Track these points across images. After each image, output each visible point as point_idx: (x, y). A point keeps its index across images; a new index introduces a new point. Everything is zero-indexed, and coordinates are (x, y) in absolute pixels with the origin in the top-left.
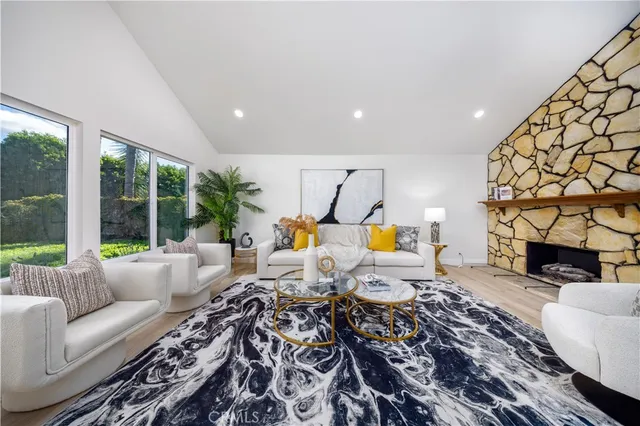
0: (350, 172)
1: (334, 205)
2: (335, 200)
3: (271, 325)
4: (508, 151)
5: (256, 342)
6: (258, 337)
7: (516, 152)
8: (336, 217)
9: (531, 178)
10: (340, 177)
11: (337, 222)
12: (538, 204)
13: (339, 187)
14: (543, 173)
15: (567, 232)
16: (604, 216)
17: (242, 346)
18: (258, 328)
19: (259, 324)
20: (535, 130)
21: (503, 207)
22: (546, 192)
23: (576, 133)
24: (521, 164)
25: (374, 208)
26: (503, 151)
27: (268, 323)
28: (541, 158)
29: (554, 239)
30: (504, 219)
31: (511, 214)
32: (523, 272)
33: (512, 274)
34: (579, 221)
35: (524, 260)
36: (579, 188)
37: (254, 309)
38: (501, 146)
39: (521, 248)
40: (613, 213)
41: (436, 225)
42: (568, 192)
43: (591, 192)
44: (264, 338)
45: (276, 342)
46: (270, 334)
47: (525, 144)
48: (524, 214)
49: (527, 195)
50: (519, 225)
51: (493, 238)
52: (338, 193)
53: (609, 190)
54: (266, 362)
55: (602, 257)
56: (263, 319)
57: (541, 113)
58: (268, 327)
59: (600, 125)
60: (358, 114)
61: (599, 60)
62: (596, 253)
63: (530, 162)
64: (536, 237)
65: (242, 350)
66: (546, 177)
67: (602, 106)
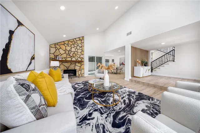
2: (8, 46)
3: (120, 103)
4: (58, 47)
5: (127, 101)
6: (126, 102)
7: (61, 48)
12: (66, 61)
13: (11, 33)
14: (68, 55)
15: (72, 67)
16: (77, 64)
17: (132, 102)
18: (125, 105)
19: (123, 106)
20: (66, 45)
22: (69, 59)
23: (73, 50)
24: (62, 51)
26: (56, 46)
27: (120, 104)
28: (67, 52)
29: (70, 69)
34: (74, 65)
36: (74, 59)
37: (120, 116)
38: (55, 44)
42: (72, 60)
43: (75, 60)
44: (124, 101)
45: (122, 98)
46: (122, 101)
47: (63, 47)
48: (63, 63)
49: (64, 59)
50: (62, 67)
52: (10, 39)
53: (77, 60)
54: (127, 97)
55: (77, 70)
56: (120, 107)
57: (67, 42)
58: (121, 103)
61: (76, 39)
62: (76, 70)
63: (64, 52)
64: (66, 69)
65: (132, 101)
67: (77, 47)
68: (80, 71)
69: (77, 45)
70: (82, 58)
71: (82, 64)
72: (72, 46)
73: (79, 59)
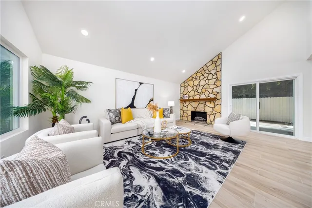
0: (141, 83)
1: (133, 99)
2: (134, 97)
4: (186, 84)
5: (153, 165)
6: (151, 163)
7: (188, 85)
8: (135, 105)
9: (192, 93)
10: (137, 86)
11: (135, 108)
12: (194, 100)
13: (136, 90)
15: (200, 108)
16: (208, 104)
17: (150, 170)
18: (145, 161)
20: (194, 79)
21: (185, 101)
22: (197, 97)
23: (203, 82)
24: (190, 89)
25: (150, 101)
26: (185, 84)
27: (145, 157)
28: (195, 88)
29: (198, 110)
30: (185, 105)
31: (187, 103)
32: (190, 120)
33: (188, 121)
34: (203, 105)
35: (190, 117)
36: (203, 97)
37: (128, 156)
38: (184, 82)
39: (190, 113)
40: (209, 102)
41: (171, 107)
42: (201, 98)
43: (205, 98)
45: (160, 161)
47: (191, 83)
48: (191, 103)
49: (191, 98)
50: (190, 107)
51: (182, 111)
52: (135, 93)
53: (209, 97)
54: (169, 168)
55: (207, 114)
57: (195, 75)
59: (207, 81)
60: (152, 59)
61: (207, 65)
62: (206, 113)
63: (192, 89)
64: (193, 110)
65: (154, 171)
66: (196, 93)
67: (207, 77)
68: (213, 116)
69: (209, 73)
70: (216, 93)
71: (216, 103)
72: (202, 77)
73: (212, 96)
